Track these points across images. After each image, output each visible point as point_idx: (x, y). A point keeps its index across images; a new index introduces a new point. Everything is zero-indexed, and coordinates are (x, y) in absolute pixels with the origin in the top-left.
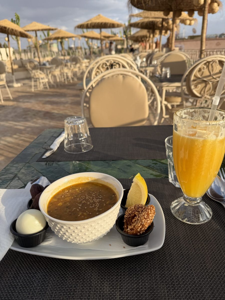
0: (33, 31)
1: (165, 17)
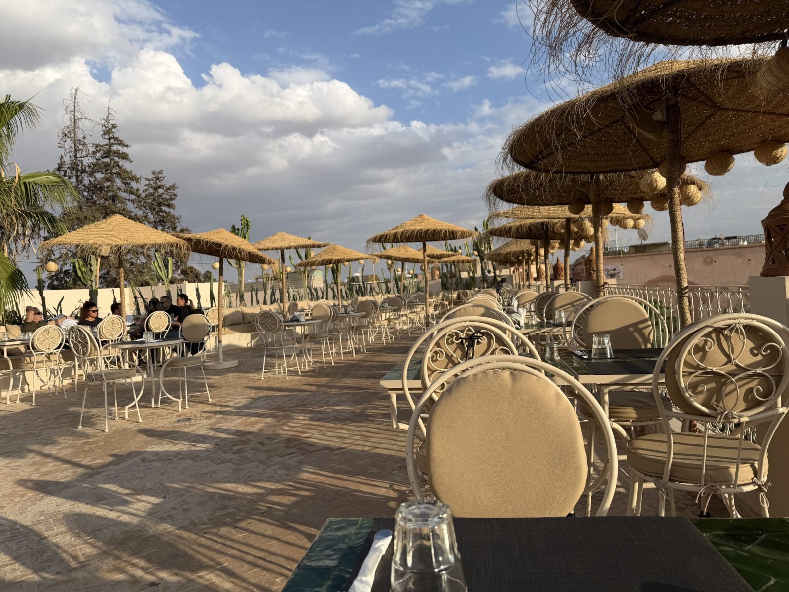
0: (277, 249)
1: (573, 215)
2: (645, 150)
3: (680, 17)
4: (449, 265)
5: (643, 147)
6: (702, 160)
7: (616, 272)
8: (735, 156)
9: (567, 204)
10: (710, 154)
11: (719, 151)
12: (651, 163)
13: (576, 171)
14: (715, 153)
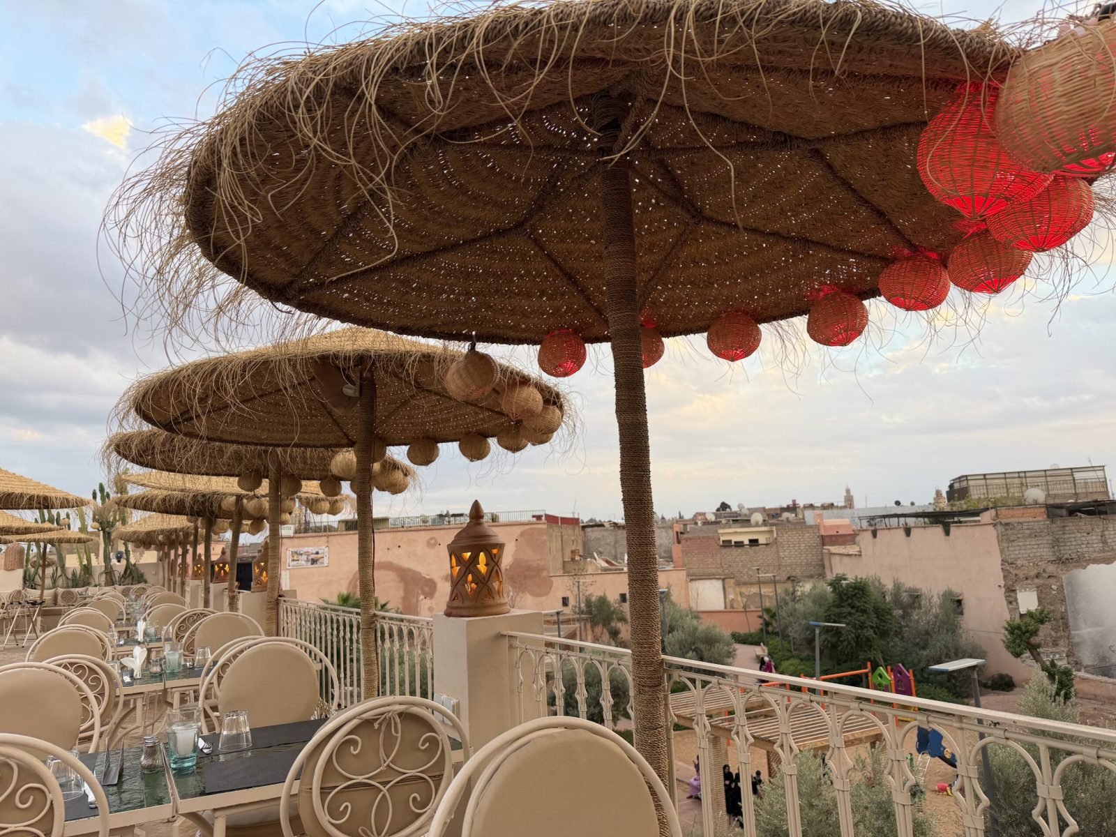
1: (244, 492)
2: (338, 424)
3: (358, 295)
4: (42, 544)
5: (335, 420)
6: (406, 445)
7: (319, 556)
8: (440, 445)
9: (237, 476)
10: (413, 438)
11: (423, 438)
12: (345, 441)
13: (242, 440)
14: (418, 438)
